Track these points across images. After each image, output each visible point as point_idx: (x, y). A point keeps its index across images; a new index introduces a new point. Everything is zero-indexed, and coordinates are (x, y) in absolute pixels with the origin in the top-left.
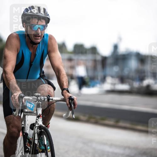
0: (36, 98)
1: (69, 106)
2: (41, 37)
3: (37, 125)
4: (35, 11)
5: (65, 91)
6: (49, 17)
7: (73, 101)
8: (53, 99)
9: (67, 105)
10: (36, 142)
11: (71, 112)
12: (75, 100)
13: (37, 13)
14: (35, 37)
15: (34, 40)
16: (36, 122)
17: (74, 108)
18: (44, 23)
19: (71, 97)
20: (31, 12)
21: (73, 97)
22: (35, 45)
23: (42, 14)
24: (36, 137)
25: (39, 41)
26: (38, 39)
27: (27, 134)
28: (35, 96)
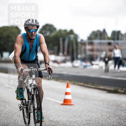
0: (31, 70)
1: (49, 72)
2: (35, 36)
3: (32, 84)
4: (30, 22)
5: (47, 64)
6: (39, 24)
7: (50, 70)
8: (41, 69)
9: (48, 72)
10: (33, 93)
11: (50, 75)
12: (52, 69)
13: (31, 23)
14: (31, 36)
15: (31, 38)
16: (32, 83)
17: (52, 73)
18: (36, 28)
19: (49, 67)
20: (28, 22)
21: (50, 68)
22: (32, 41)
23: (34, 23)
24: (33, 91)
25: (34, 38)
26: (33, 37)
27: (29, 90)
28: (30, 69)
